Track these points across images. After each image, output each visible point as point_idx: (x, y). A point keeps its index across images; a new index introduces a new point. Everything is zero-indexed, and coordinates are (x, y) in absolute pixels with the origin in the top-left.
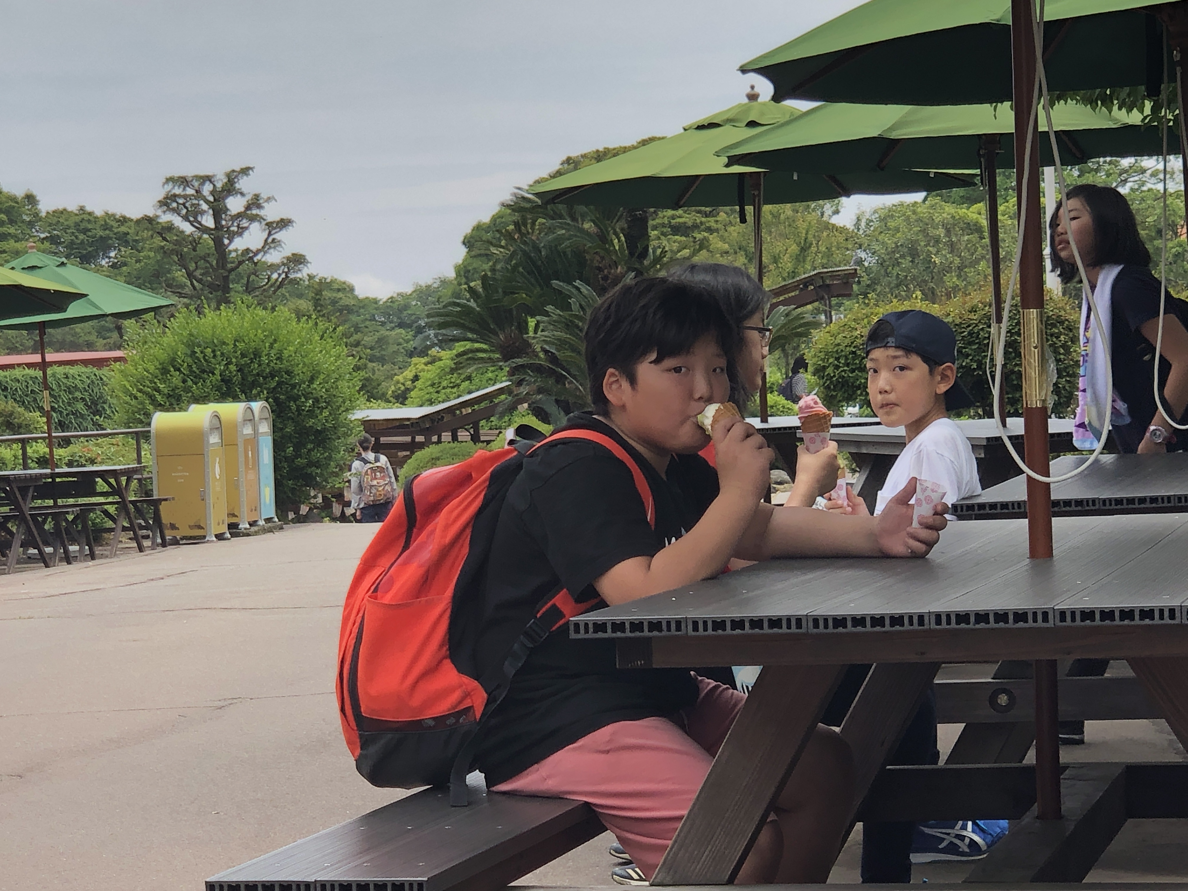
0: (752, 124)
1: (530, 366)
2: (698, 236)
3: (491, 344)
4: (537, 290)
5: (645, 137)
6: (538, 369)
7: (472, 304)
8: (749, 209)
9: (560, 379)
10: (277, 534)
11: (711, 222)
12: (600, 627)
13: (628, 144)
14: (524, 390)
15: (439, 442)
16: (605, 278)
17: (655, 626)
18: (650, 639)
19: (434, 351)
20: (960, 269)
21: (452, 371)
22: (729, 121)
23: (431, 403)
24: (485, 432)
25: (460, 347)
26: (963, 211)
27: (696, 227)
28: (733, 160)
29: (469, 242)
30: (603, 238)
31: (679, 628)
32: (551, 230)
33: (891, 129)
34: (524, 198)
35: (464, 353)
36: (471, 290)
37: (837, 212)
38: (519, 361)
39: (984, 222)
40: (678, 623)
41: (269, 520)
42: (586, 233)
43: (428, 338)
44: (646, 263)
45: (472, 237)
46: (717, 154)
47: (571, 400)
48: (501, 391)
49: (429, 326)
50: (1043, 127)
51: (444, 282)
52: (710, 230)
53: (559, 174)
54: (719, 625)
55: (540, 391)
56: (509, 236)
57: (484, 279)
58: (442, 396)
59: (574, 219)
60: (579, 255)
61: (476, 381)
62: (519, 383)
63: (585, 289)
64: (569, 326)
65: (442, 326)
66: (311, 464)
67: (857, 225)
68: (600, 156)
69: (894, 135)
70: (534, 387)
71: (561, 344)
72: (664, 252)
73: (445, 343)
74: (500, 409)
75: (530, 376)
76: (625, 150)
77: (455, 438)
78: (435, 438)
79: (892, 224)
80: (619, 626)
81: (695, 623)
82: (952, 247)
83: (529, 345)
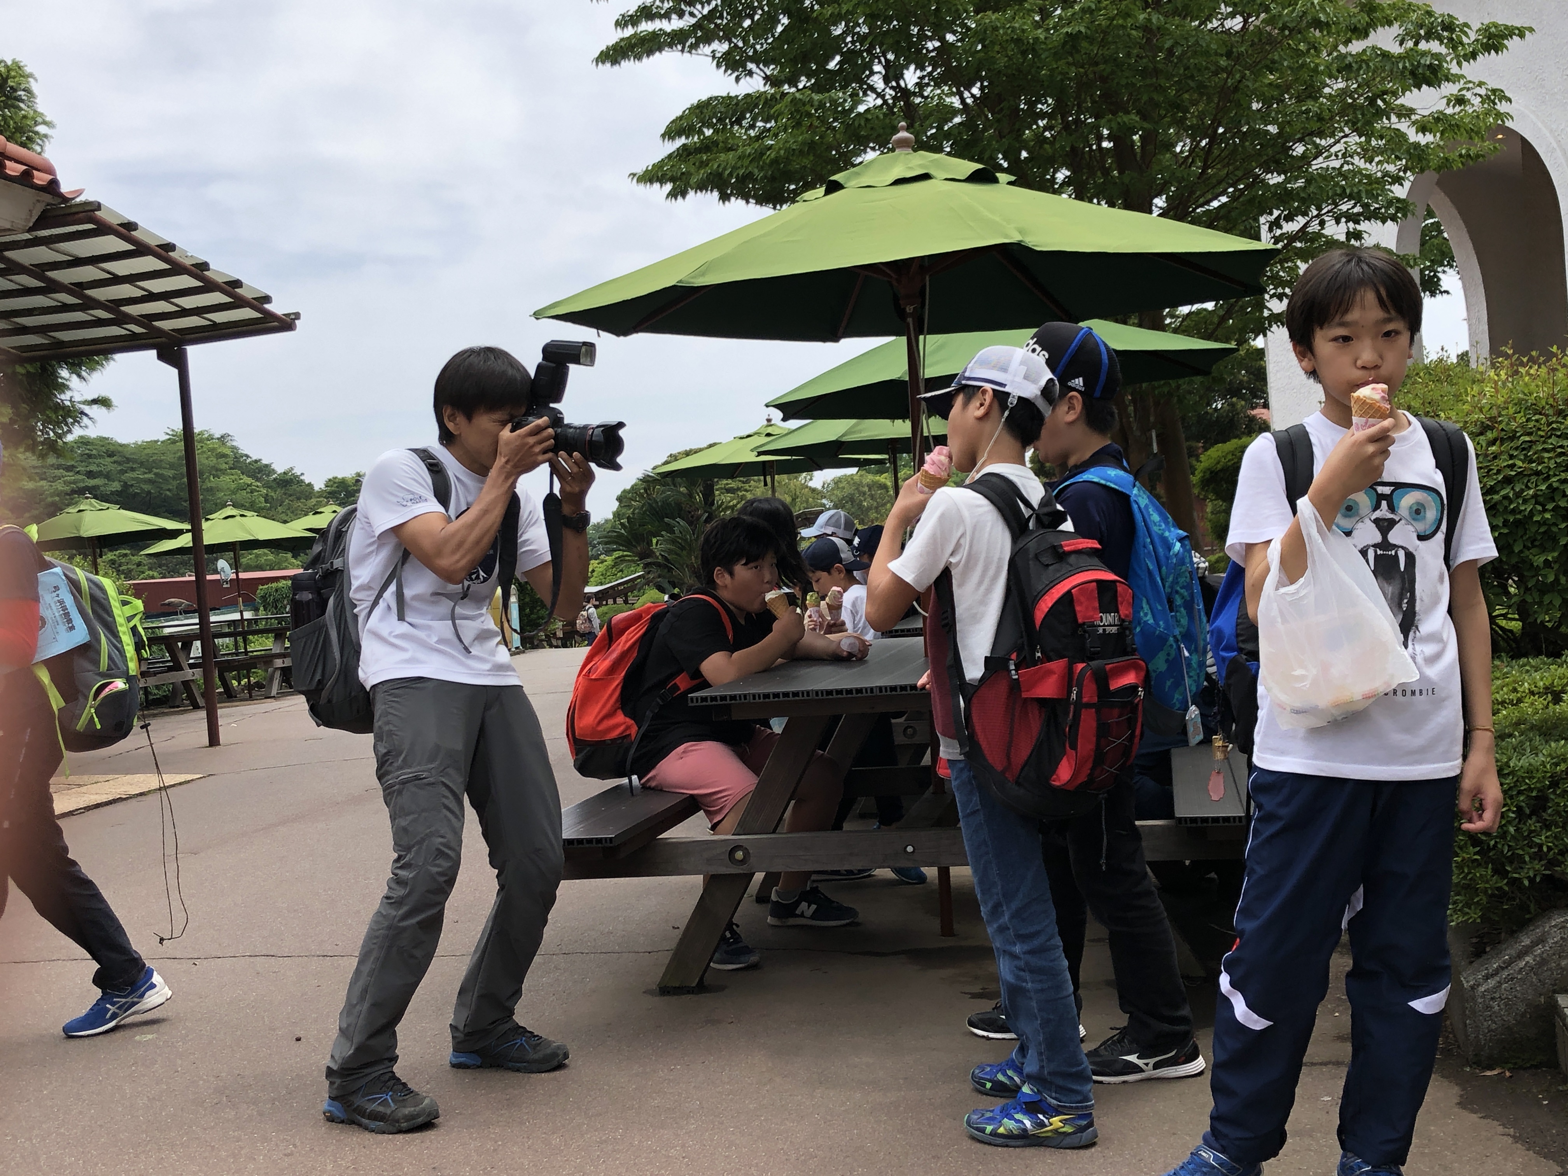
0: (768, 435)
1: (654, 563)
2: (740, 494)
3: (633, 552)
4: (657, 523)
5: (712, 442)
6: (658, 565)
7: (623, 531)
8: (769, 479)
9: (670, 570)
10: (522, 655)
11: (747, 486)
12: (704, 699)
13: (702, 446)
14: (651, 576)
15: (607, 604)
16: (692, 517)
17: (733, 698)
18: (730, 704)
19: (602, 557)
20: (877, 508)
21: (613, 566)
22: (756, 433)
23: (601, 584)
24: (631, 599)
25: (617, 554)
26: (878, 478)
27: (739, 489)
28: (760, 454)
29: (619, 499)
30: (691, 496)
31: (745, 699)
32: (663, 492)
33: (843, 435)
34: (648, 476)
35: (619, 557)
36: (622, 524)
37: (811, 479)
38: (649, 560)
39: (889, 484)
40: (745, 696)
41: (517, 648)
42: (682, 493)
43: (599, 550)
44: (714, 508)
45: (621, 496)
46: (752, 450)
47: (676, 581)
48: (639, 577)
49: (599, 543)
50: (926, 434)
51: (607, 521)
52: (746, 491)
53: (666, 463)
54: (766, 696)
55: (659, 576)
56: (641, 495)
57: (628, 518)
58: (607, 581)
59: (675, 486)
60: (679, 505)
61: (625, 572)
62: (649, 573)
63: (682, 523)
64: (673, 542)
65: (606, 543)
66: (539, 618)
67: (823, 487)
68: (688, 454)
69: (844, 439)
70: (656, 574)
71: (670, 551)
72: (722, 502)
73: (608, 552)
74: (638, 586)
75: (654, 569)
76: (701, 450)
77: (615, 602)
78: (604, 603)
79: (841, 485)
80: (714, 699)
81: (754, 696)
82: (872, 497)
83: (654, 553)
